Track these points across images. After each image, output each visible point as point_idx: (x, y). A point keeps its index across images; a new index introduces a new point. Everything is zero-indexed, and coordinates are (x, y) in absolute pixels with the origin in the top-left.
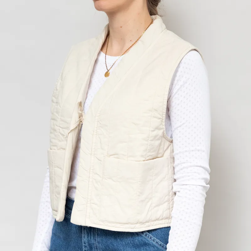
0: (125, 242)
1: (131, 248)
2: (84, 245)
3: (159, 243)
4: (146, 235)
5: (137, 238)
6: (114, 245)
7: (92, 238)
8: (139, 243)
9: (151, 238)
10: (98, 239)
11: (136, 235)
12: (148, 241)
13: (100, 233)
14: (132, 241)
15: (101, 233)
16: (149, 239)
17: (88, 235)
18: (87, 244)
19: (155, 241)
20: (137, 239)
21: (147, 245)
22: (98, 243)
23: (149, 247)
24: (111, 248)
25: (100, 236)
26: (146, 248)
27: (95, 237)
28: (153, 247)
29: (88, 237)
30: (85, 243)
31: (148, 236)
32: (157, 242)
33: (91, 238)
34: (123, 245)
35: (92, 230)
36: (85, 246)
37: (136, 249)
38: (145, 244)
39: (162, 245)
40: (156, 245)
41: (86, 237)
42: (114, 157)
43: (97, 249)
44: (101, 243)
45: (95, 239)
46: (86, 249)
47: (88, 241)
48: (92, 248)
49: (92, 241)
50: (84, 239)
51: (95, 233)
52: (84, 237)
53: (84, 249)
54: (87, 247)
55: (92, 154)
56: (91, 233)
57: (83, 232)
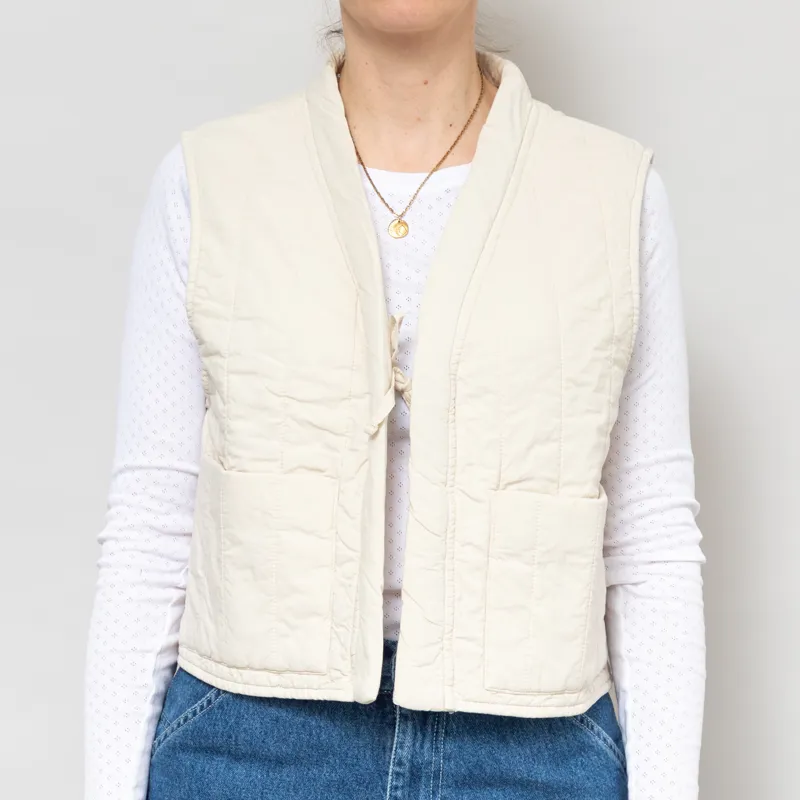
1: (545, 764)
2: (398, 769)
6: (497, 761)
7: (427, 745)
12: (588, 737)
13: (454, 727)
15: (458, 727)
16: (589, 733)
17: (415, 739)
18: (407, 766)
19: (601, 737)
22: (447, 758)
23: (589, 757)
24: (488, 770)
25: (454, 737)
26: (581, 761)
27: (437, 740)
29: (414, 745)
30: (400, 764)
32: (605, 740)
33: (422, 747)
34: (525, 757)
35: (430, 720)
37: (558, 765)
40: (604, 748)
41: (408, 742)
42: (519, 490)
43: (436, 777)
45: (437, 748)
46: (400, 784)
47: (412, 756)
48: (420, 778)
49: (426, 754)
50: (399, 751)
51: (437, 728)
52: (401, 745)
53: (394, 783)
54: (403, 775)
55: (449, 483)
56: (426, 729)
57: (397, 730)
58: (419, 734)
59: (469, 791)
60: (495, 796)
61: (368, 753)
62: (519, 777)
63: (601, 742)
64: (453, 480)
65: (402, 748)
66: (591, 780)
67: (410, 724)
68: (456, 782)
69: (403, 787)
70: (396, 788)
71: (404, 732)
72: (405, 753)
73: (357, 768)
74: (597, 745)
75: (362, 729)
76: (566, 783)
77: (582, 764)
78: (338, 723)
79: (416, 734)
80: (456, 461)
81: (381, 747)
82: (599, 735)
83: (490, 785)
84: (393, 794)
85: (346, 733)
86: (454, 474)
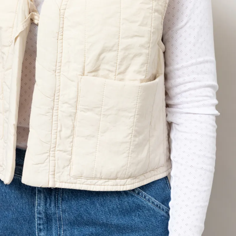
0: (108, 208)
1: (117, 215)
2: (39, 216)
3: (156, 203)
4: (138, 194)
5: (126, 199)
6: (89, 214)
7: (53, 205)
8: (130, 207)
9: (145, 197)
10: (63, 206)
11: (125, 196)
12: (142, 202)
13: (66, 197)
14: (120, 205)
15: (68, 197)
16: (143, 200)
18: (43, 215)
19: (151, 201)
20: (127, 201)
21: (140, 209)
22: (64, 211)
23: (143, 212)
24: (85, 218)
25: (67, 201)
26: (138, 214)
27: (57, 203)
28: (149, 210)
29: (46, 205)
30: (40, 213)
31: (141, 194)
32: (153, 203)
33: (50, 205)
35: (53, 193)
36: (40, 218)
37: (124, 216)
38: (139, 207)
39: (159, 206)
40: (152, 207)
41: (42, 204)
43: (60, 220)
44: (68, 211)
45: (58, 206)
46: (41, 223)
47: (46, 210)
48: (52, 220)
49: (52, 209)
50: (39, 207)
51: (58, 197)
52: (39, 205)
53: (38, 222)
54: (42, 219)
55: (57, 71)
56: (51, 197)
57: (37, 198)
58: (48, 199)
59: (77, 227)
60: (91, 230)
61: (27, 207)
62: (102, 222)
63: (150, 204)
64: (60, 69)
65: (39, 206)
66: (143, 223)
67: (42, 195)
68: (70, 223)
69: (43, 224)
70: (40, 224)
71: (40, 199)
72: (41, 208)
73: (23, 213)
74: (148, 206)
75: (23, 195)
76: (128, 225)
77: (139, 215)
78: (13, 191)
79: (46, 199)
80: (61, 60)
81: (32, 204)
82: (149, 200)
83: (87, 225)
84: (39, 227)
85: (17, 196)
86: (60, 66)
